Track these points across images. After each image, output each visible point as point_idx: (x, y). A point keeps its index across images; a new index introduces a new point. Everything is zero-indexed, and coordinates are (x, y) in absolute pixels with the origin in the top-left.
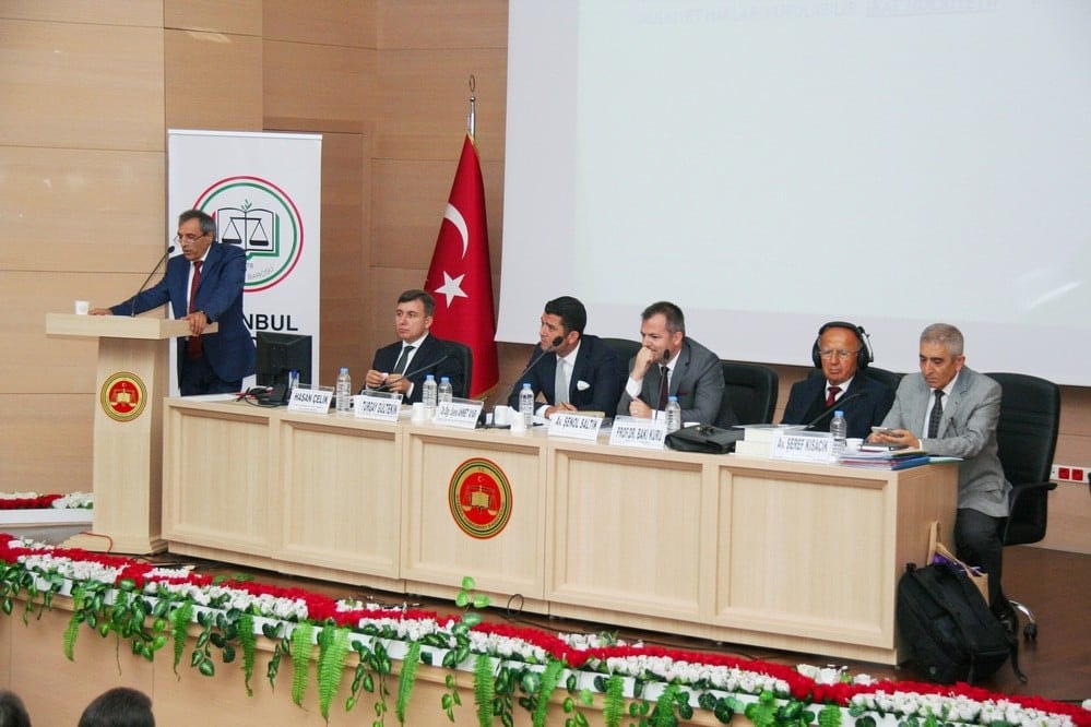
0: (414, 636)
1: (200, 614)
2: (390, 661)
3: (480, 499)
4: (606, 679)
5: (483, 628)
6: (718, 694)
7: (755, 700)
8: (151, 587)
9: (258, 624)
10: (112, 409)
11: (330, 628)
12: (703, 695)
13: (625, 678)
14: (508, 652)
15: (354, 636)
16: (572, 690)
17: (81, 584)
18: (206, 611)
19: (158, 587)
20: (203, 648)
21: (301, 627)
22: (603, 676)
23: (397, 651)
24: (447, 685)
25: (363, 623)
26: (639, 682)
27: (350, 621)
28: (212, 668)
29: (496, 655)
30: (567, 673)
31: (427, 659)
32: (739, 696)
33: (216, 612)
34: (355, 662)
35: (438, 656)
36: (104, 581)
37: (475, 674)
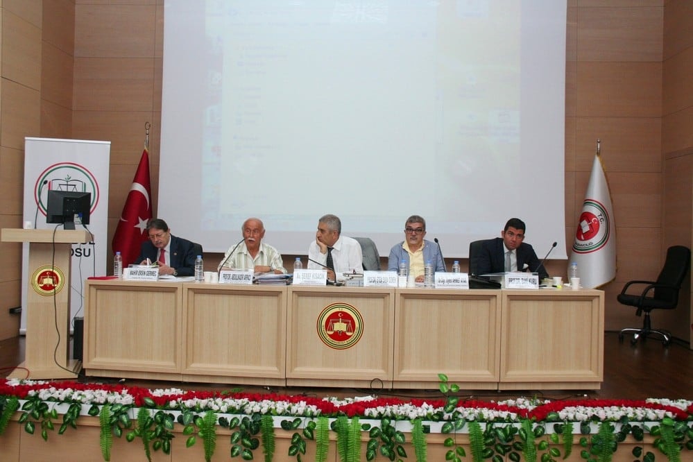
0: (413, 415)
1: (222, 420)
2: (402, 435)
3: (340, 326)
4: (562, 425)
5: (466, 404)
6: (633, 424)
7: (656, 424)
8: (173, 404)
9: (277, 422)
10: (40, 289)
11: (341, 418)
12: (623, 426)
13: (573, 423)
14: (492, 418)
15: (362, 422)
16: (537, 435)
17: (100, 407)
18: (229, 417)
19: (177, 403)
20: (240, 442)
21: (315, 420)
22: (560, 423)
23: (404, 427)
24: (446, 444)
25: (367, 412)
26: (584, 424)
27: (356, 411)
28: (252, 455)
29: (483, 420)
30: (535, 425)
31: (427, 430)
32: (647, 424)
33: (240, 417)
34: (366, 438)
35: (436, 427)
36: (124, 404)
37: (470, 435)
